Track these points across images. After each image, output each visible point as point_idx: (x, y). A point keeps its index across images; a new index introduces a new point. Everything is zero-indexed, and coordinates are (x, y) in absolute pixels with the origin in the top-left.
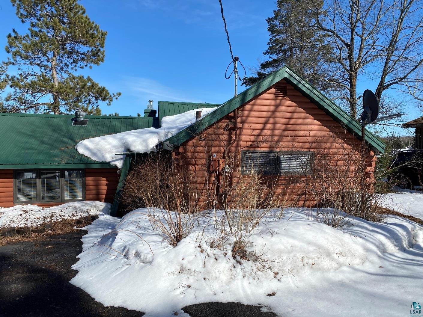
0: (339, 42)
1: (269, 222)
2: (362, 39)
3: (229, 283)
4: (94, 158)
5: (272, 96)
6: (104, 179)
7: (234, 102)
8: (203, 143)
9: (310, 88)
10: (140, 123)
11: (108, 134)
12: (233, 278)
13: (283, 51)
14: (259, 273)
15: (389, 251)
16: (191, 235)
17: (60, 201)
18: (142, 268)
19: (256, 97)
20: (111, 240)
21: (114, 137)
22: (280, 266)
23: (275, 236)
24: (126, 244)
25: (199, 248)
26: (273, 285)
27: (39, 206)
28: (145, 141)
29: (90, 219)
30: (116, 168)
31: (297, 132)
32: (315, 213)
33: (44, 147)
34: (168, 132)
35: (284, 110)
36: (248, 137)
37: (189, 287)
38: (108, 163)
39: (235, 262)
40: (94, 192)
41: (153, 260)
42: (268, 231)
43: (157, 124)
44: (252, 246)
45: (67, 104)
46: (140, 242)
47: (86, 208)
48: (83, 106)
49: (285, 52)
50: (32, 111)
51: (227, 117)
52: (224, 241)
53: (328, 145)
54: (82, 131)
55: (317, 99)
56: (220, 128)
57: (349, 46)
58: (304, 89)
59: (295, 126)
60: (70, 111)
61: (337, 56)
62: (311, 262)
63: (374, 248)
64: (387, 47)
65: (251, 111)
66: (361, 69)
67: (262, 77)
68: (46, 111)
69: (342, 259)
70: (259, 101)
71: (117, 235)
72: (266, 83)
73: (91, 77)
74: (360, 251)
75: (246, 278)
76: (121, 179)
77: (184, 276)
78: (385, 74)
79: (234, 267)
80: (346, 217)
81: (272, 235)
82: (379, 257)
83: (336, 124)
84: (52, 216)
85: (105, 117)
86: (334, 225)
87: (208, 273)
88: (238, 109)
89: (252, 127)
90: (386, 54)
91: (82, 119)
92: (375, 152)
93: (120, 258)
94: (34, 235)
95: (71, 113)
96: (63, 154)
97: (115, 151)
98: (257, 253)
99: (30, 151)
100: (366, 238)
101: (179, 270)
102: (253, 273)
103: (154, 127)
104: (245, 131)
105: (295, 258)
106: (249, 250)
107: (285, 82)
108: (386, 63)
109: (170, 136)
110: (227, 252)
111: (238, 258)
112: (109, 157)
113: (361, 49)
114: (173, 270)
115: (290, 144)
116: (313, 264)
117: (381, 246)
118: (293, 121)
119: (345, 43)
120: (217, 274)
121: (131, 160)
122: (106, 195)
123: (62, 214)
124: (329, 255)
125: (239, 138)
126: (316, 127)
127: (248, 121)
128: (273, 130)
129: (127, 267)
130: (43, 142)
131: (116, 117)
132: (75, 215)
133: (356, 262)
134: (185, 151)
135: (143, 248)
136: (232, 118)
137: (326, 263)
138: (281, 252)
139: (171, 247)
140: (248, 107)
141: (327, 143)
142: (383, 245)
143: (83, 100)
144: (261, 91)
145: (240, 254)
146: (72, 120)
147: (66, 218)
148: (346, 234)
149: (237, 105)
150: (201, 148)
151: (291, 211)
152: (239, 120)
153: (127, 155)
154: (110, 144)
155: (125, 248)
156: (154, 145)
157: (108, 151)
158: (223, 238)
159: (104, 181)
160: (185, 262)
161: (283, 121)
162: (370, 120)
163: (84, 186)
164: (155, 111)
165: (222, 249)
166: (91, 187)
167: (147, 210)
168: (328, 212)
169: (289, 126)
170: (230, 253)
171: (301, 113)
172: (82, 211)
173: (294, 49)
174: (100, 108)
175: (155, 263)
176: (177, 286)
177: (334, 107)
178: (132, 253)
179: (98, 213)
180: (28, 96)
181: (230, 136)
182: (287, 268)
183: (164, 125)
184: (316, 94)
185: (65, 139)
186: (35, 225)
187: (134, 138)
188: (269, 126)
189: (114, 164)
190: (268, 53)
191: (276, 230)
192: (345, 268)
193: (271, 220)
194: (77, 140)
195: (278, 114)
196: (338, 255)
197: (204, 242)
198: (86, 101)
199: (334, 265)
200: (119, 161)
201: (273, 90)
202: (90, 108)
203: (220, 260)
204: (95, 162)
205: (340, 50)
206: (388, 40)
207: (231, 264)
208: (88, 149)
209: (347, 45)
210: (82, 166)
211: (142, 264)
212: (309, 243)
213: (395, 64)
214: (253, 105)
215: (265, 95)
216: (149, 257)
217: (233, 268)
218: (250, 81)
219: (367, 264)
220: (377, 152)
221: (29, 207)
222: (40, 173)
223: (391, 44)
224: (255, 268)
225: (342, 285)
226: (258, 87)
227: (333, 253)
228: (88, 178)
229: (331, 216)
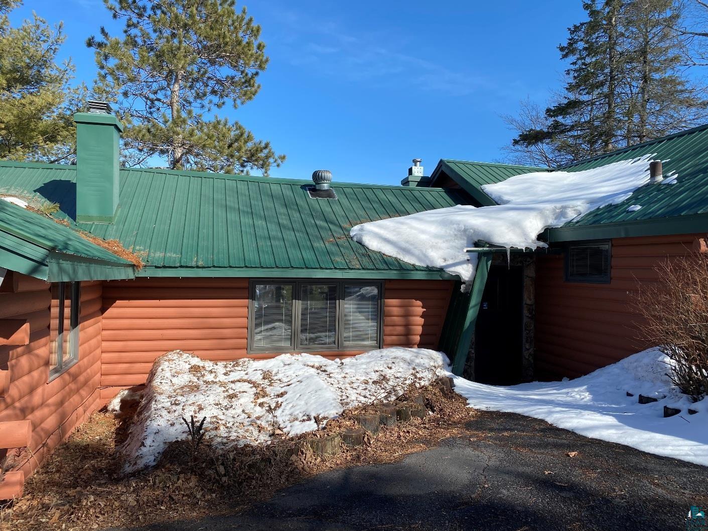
4: (408, 259)
30: (457, 279)
38: (441, 270)
40: (400, 330)
91: (326, 187)
112: (437, 258)
121: (491, 264)
122: (422, 335)
153: (482, 254)
156: (536, 234)
159: (418, 308)
163: (380, 318)
166: (395, 319)
185: (320, 223)
189: (454, 272)
194: (343, 225)
208: (387, 240)
222: (299, 288)
228: (389, 301)
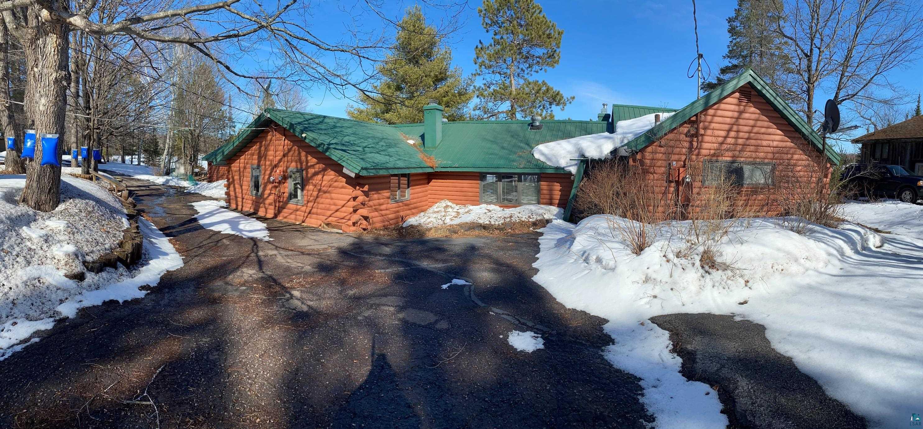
0: (799, 52)
1: (737, 231)
2: (820, 52)
3: (698, 293)
4: (549, 163)
5: (735, 101)
6: (559, 184)
7: (697, 105)
8: (662, 149)
9: (774, 95)
10: (594, 129)
11: (562, 138)
12: (702, 288)
13: (743, 56)
14: (729, 282)
15: (847, 254)
16: (656, 244)
17: (517, 204)
18: (604, 274)
19: (720, 101)
20: (568, 243)
21: (569, 142)
22: (750, 274)
23: (745, 245)
24: (586, 249)
25: (664, 258)
26: (743, 294)
27: (500, 207)
28: (600, 147)
29: (546, 222)
30: (570, 174)
31: (759, 142)
32: (781, 222)
33: (503, 153)
34: (625, 137)
35: (747, 117)
36: (710, 144)
37: (655, 297)
38: (563, 168)
39: (704, 272)
40: (548, 197)
41: (616, 267)
42: (737, 240)
43: (611, 129)
44: (721, 255)
45: (522, 111)
46: (602, 248)
47: (541, 211)
48: (538, 112)
49: (745, 57)
50: (493, 119)
51: (690, 122)
52: (692, 251)
53: (789, 156)
54: (538, 137)
55: (781, 107)
56: (681, 134)
57: (809, 56)
58: (768, 95)
59: (758, 135)
60: (526, 117)
61: (797, 66)
62: (780, 267)
63: (835, 252)
64: (842, 62)
65: (714, 116)
66: (817, 82)
67: (721, 83)
68: (504, 119)
69: (808, 264)
70: (723, 106)
71: (575, 239)
72: (730, 87)
73: (546, 81)
74: (824, 255)
75: (716, 288)
76: (575, 185)
77: (649, 286)
78: (839, 89)
79: (703, 277)
80: (809, 224)
81: (742, 244)
82: (839, 260)
83: (797, 135)
84: (511, 217)
85: (559, 122)
86: (799, 232)
87: (675, 283)
88: (701, 112)
89: (716, 134)
90: (841, 69)
91: (538, 124)
92: (831, 164)
93: (580, 262)
94: (497, 232)
95: (526, 119)
96: (521, 159)
97: (569, 157)
98: (728, 262)
99: (493, 156)
100: (828, 243)
101: (644, 279)
102: (722, 283)
103: (608, 132)
104: (706, 138)
105: (766, 265)
106: (719, 260)
107: (749, 86)
108: (841, 79)
109: (626, 141)
110: (695, 262)
111: (707, 268)
112: (563, 163)
113: (818, 62)
114: (637, 279)
115: (753, 154)
116: (782, 270)
117: (840, 250)
118: (756, 130)
119: (804, 53)
120: (686, 284)
121: (585, 166)
122: (559, 200)
123: (520, 215)
124: (796, 260)
125: (701, 145)
126: (778, 138)
127: (711, 127)
128: (736, 138)
129: (588, 271)
130: (503, 148)
131: (569, 122)
132: (532, 217)
133: (820, 266)
134: (643, 157)
135: (606, 254)
136: (693, 122)
137: (794, 268)
138: (751, 260)
139: (635, 255)
140: (711, 112)
141: (787, 154)
142: (842, 249)
143: (537, 106)
144: (725, 94)
145: (708, 264)
146: (529, 125)
147: (523, 219)
148: (811, 240)
149: (700, 109)
150: (661, 155)
151: (758, 220)
152: (701, 125)
153: (582, 161)
154: (565, 149)
155: (585, 252)
156: (609, 151)
157: (563, 156)
158: (691, 248)
159: (557, 187)
160: (649, 271)
161: (747, 129)
162: (831, 130)
163: (539, 191)
164: (609, 115)
165: (689, 258)
166: (545, 192)
167: (606, 217)
168: (792, 220)
169: (752, 135)
170: (698, 263)
171: (765, 122)
172: (537, 214)
173: (753, 55)
174: (554, 113)
175: (618, 270)
176: (642, 296)
177: (797, 117)
178: (593, 258)
179: (552, 217)
180: (490, 105)
181: (691, 143)
182: (758, 276)
183: (619, 130)
184: (779, 103)
185: (522, 145)
186: (497, 223)
187: (589, 143)
188: (732, 134)
189: (569, 170)
190: (728, 57)
191: (745, 238)
192: (810, 272)
193: (739, 229)
194: (533, 145)
195: (741, 121)
196: (805, 260)
197: (671, 251)
198: (540, 106)
199: (802, 270)
200: (574, 167)
201: (737, 95)
202: (544, 113)
203: (687, 271)
204: (550, 167)
205: (800, 59)
206: (843, 55)
207: (699, 274)
208: (543, 154)
209: (806, 55)
210: (537, 171)
211: (603, 270)
212: (779, 250)
213: (848, 80)
214: (717, 109)
215: (729, 100)
216: (612, 264)
217: (701, 278)
218: (710, 86)
219: (830, 266)
220: (833, 164)
221: (492, 207)
222: (501, 176)
223: (846, 59)
224: (725, 277)
225: (810, 288)
226: (723, 90)
227: (801, 258)
228: (542, 183)
229: (796, 224)
